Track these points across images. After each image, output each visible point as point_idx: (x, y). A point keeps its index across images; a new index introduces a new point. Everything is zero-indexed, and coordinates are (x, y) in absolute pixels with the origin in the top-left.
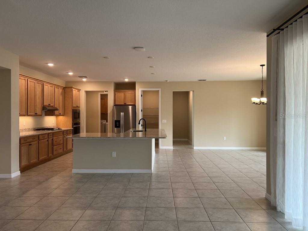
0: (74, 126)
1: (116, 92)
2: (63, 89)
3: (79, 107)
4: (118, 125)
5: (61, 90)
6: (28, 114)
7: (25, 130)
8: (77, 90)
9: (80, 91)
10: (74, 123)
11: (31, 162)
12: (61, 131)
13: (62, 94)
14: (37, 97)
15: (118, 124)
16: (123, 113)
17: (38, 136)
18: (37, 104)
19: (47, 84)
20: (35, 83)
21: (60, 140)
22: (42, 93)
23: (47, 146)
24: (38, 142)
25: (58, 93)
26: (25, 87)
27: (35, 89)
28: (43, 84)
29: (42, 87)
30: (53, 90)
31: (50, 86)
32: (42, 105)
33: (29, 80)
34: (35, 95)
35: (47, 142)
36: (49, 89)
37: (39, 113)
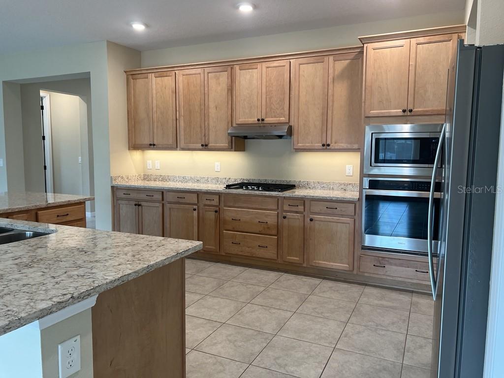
2: (357, 58)
6: (181, 147)
17: (163, 192)
18: (211, 123)
19: (250, 66)
20: (202, 75)
21: (259, 222)
22: (230, 94)
23: (196, 223)
24: (163, 204)
25: (317, 78)
26: (171, 91)
27: (202, 88)
28: (232, 68)
29: (230, 78)
30: (285, 76)
31: (267, 68)
32: (228, 123)
33: (182, 72)
34: (202, 102)
35: (195, 213)
36: (264, 76)
37: (218, 145)
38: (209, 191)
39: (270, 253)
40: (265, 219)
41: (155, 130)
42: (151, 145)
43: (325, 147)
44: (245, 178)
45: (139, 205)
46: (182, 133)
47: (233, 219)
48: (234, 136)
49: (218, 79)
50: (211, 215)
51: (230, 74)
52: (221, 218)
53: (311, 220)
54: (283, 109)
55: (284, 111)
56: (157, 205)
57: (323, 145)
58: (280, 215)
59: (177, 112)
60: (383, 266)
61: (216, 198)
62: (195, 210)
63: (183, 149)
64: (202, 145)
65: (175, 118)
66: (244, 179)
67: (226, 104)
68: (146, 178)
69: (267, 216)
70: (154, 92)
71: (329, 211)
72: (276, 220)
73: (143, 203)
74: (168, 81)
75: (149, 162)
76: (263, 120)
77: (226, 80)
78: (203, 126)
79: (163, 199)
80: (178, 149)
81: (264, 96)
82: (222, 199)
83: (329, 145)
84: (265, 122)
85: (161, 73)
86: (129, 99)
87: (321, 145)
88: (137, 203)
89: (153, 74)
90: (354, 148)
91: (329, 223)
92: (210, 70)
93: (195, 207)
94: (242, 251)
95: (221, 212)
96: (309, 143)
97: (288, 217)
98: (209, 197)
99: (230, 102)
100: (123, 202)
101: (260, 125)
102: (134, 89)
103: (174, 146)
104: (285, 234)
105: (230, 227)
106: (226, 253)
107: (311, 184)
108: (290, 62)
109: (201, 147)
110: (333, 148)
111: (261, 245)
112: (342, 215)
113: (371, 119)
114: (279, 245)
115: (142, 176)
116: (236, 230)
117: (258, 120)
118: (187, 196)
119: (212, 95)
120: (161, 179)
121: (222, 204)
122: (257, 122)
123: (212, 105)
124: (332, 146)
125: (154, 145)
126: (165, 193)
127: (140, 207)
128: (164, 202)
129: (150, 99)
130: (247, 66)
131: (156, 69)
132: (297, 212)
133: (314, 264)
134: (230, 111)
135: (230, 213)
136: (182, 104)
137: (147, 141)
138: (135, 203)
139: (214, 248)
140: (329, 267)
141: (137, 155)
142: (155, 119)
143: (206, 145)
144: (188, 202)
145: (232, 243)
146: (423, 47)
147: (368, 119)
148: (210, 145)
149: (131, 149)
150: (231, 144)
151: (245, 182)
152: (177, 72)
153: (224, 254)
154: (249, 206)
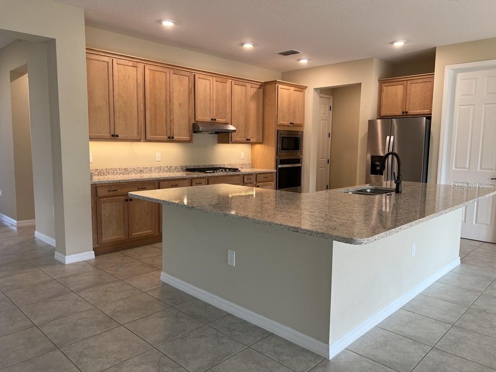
0: (280, 166)
1: (383, 85)
2: (259, 88)
3: (301, 126)
4: (378, 168)
5: (252, 90)
6: (147, 139)
7: (157, 170)
8: (293, 88)
9: (306, 91)
10: (281, 160)
11: (134, 234)
12: (239, 175)
13: (255, 97)
14: (176, 103)
15: (377, 165)
16: (392, 137)
18: (175, 118)
20: (168, 75)
22: (191, 95)
25: (242, 95)
26: (135, 82)
27: (168, 86)
30: (227, 90)
32: (189, 119)
33: (148, 66)
34: (168, 98)
36: (214, 87)
37: (181, 137)
41: (117, 120)
42: (113, 136)
45: (130, 200)
49: (181, 81)
51: (191, 79)
53: (258, 186)
54: (226, 113)
64: (169, 137)
67: (187, 104)
70: (116, 79)
76: (215, 120)
78: (169, 120)
81: (215, 102)
85: (125, 61)
87: (246, 139)
89: (115, 60)
90: (259, 142)
92: (175, 71)
96: (239, 138)
98: (198, 181)
99: (192, 102)
109: (167, 139)
118: (180, 183)
122: (211, 121)
125: (118, 136)
129: (111, 86)
130: (203, 76)
134: (192, 109)
136: (148, 97)
142: (117, 108)
143: (173, 137)
150: (191, 137)
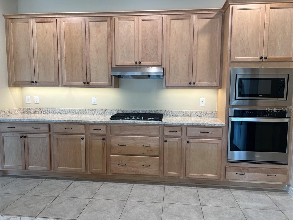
0: (233, 119)
2: (216, 17)
6: (64, 84)
17: (49, 124)
18: (92, 64)
19: (128, 18)
20: (83, 24)
21: (143, 146)
22: (109, 40)
23: (83, 150)
24: (50, 135)
25: (184, 31)
26: (52, 35)
27: (84, 35)
28: (111, 19)
29: (109, 27)
30: (159, 28)
31: (143, 20)
32: (108, 64)
33: (63, 19)
34: (84, 46)
35: (83, 142)
36: (140, 27)
37: (99, 82)
38: (97, 122)
39: (153, 170)
40: (148, 144)
41: (37, 69)
42: (33, 82)
43: (191, 85)
44: (120, 109)
45: (25, 137)
46: (64, 72)
47: (119, 145)
48: (113, 75)
49: (99, 27)
50: (99, 143)
51: (109, 24)
52: (107, 145)
53: (188, 142)
54: (157, 54)
55: (158, 56)
56: (44, 136)
57: (190, 83)
58: (161, 140)
59: (59, 54)
60: (243, 173)
61: (103, 128)
62: (82, 139)
63: (65, 86)
64: (84, 83)
65: (56, 59)
66: (118, 110)
67: (106, 49)
68: (26, 111)
69: (150, 140)
70: (35, 35)
71: (203, 135)
72: (158, 144)
73: (29, 135)
74: (49, 27)
75: (28, 97)
76: (140, 63)
77: (107, 28)
78: (85, 66)
79: (50, 131)
80: (60, 85)
81: (140, 44)
82: (109, 128)
83: (194, 83)
84: (141, 64)
85: (42, 18)
86: (8, 41)
87: (188, 83)
88: (22, 135)
89: (34, 20)
90: (213, 85)
91: (202, 144)
92: (91, 19)
93: (83, 136)
94: (127, 171)
95: (107, 140)
96: (178, 82)
97: (167, 141)
98: (96, 127)
99: (110, 47)
100: (8, 135)
101: (137, 67)
102: (13, 32)
103: (57, 84)
104: (166, 154)
105: (116, 152)
106: (112, 173)
107: (174, 113)
108: (162, 17)
109: (83, 84)
110: (198, 85)
111: (145, 164)
112: (212, 137)
113: (234, 63)
114: (161, 164)
115: (22, 110)
116: (122, 153)
117: (136, 63)
118: (74, 127)
119: (93, 40)
120: (41, 112)
121: (109, 133)
122: (134, 64)
123: (93, 49)
124: (197, 84)
125: (36, 82)
126: (51, 125)
127: (26, 139)
128: (50, 133)
129: (31, 42)
130: (125, 18)
131: (37, 15)
132: (175, 137)
133: (190, 177)
134: (110, 54)
135: (116, 140)
136: (64, 47)
137: (29, 79)
138: (20, 135)
139: (101, 170)
140: (202, 178)
141: (16, 91)
142: (36, 59)
143: (88, 83)
144: (76, 132)
145: (119, 165)
146: (274, 11)
147: (232, 63)
148: (91, 82)
149: (11, 85)
150: (111, 82)
151: (120, 112)
152: (58, 19)
153: (111, 174)
154: (134, 133)
